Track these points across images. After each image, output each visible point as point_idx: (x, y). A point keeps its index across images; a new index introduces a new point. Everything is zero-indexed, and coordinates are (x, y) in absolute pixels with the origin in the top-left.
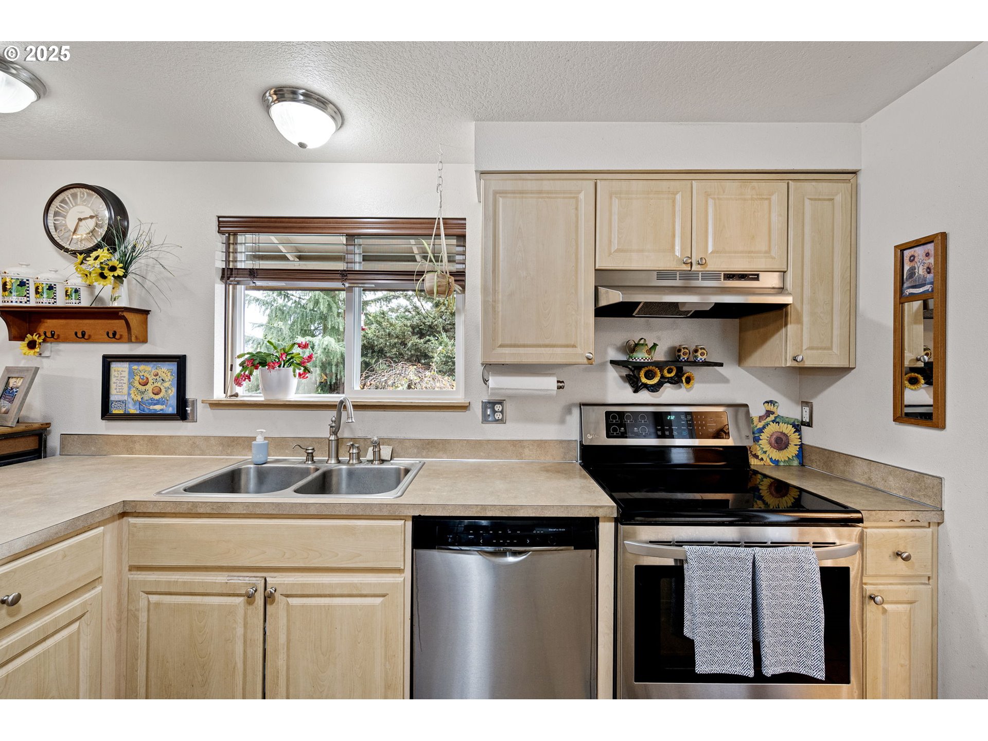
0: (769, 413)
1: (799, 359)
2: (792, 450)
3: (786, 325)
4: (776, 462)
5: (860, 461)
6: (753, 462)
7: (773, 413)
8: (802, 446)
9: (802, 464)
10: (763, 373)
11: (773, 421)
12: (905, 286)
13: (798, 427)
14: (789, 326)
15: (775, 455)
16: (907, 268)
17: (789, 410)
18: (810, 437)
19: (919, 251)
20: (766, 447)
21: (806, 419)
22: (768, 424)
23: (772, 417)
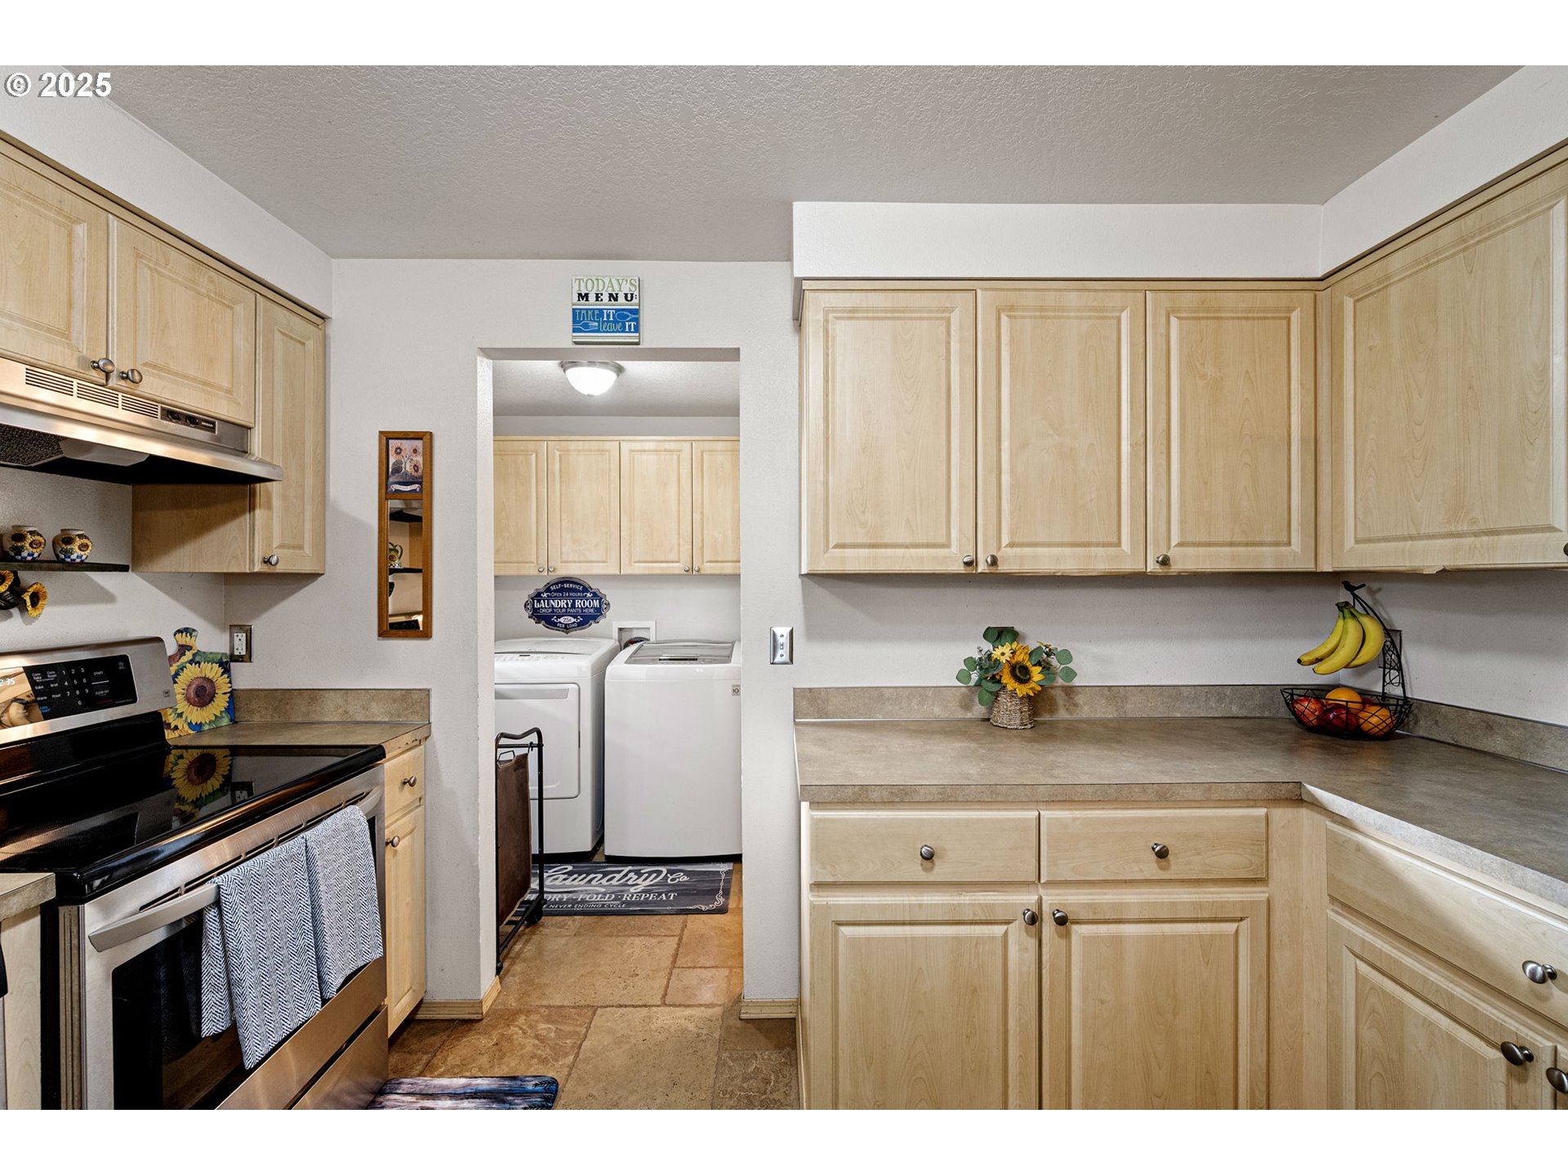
0: (183, 649)
1: (274, 560)
2: (221, 702)
3: (252, 508)
4: (198, 727)
5: (332, 693)
6: (169, 735)
7: (190, 648)
8: (233, 694)
9: (234, 721)
10: (172, 585)
11: (191, 662)
12: (391, 480)
13: (226, 664)
14: (258, 512)
15: (196, 715)
16: (392, 460)
17: (212, 640)
18: (245, 677)
19: (407, 445)
20: (182, 706)
21: (241, 650)
22: (182, 668)
23: (189, 655)
